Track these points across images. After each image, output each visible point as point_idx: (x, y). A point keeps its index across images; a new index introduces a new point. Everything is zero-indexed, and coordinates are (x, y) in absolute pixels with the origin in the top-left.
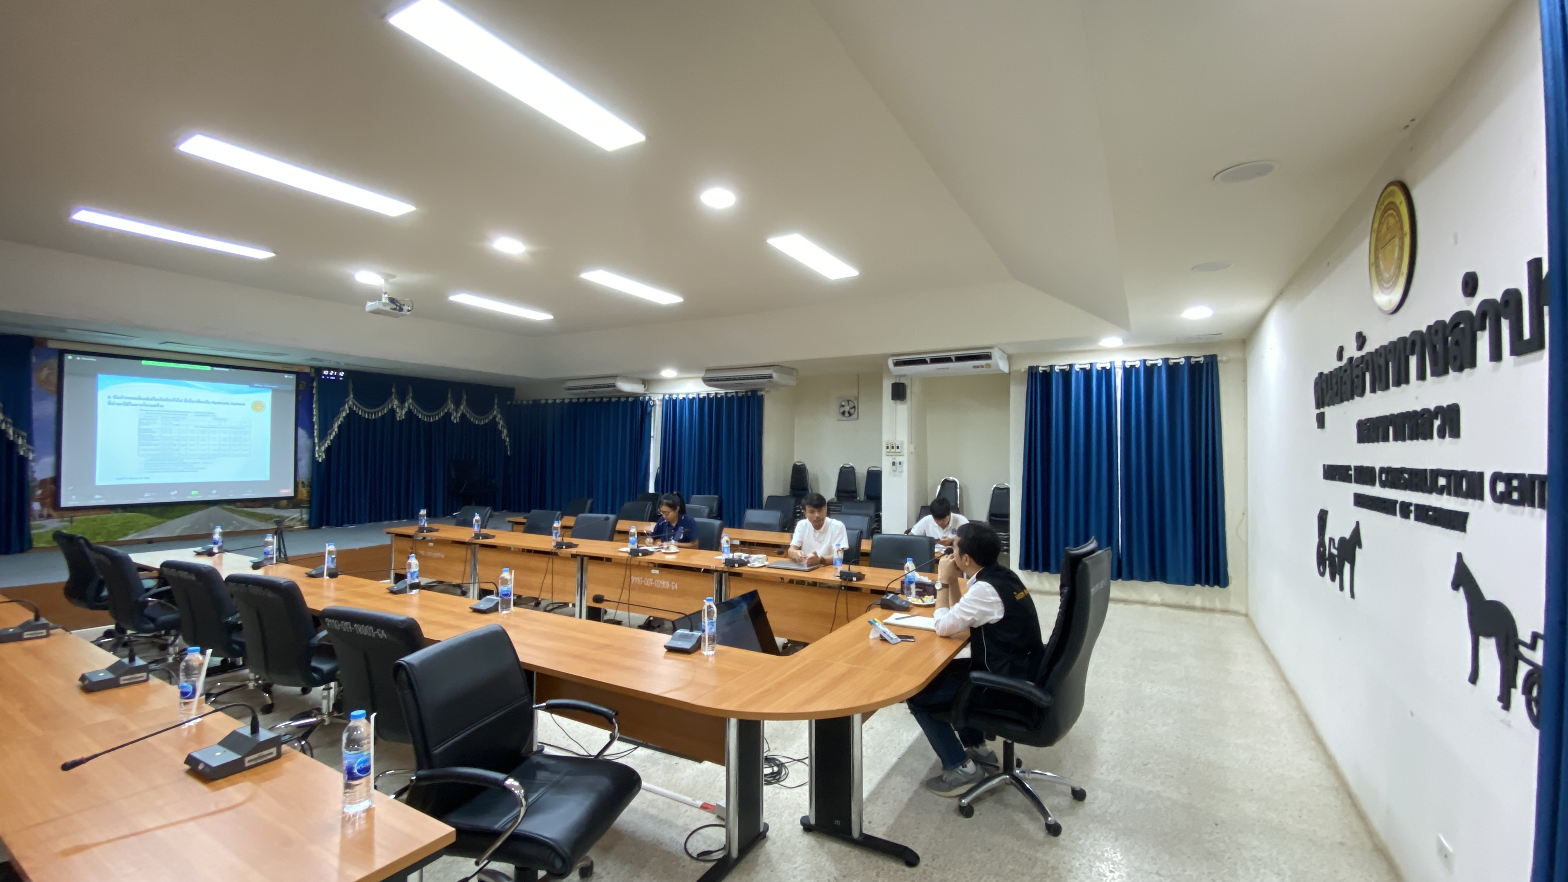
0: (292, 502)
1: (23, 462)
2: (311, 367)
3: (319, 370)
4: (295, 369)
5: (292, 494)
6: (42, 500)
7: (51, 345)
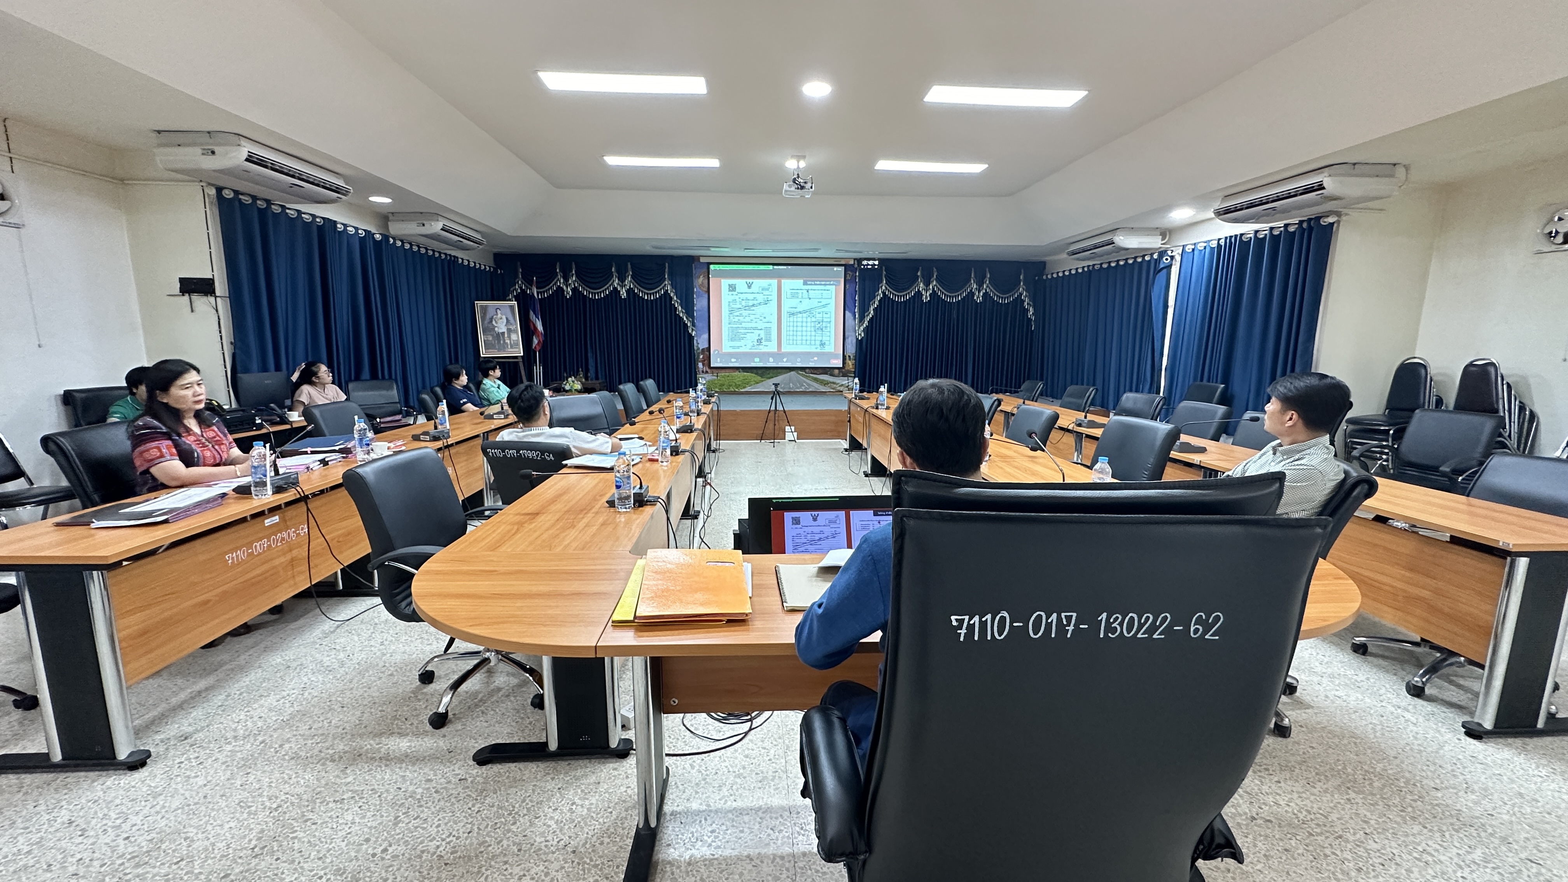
0: (842, 372)
1: (691, 338)
2: (855, 259)
3: (859, 261)
4: (843, 262)
5: (841, 366)
6: (703, 362)
7: (702, 260)
